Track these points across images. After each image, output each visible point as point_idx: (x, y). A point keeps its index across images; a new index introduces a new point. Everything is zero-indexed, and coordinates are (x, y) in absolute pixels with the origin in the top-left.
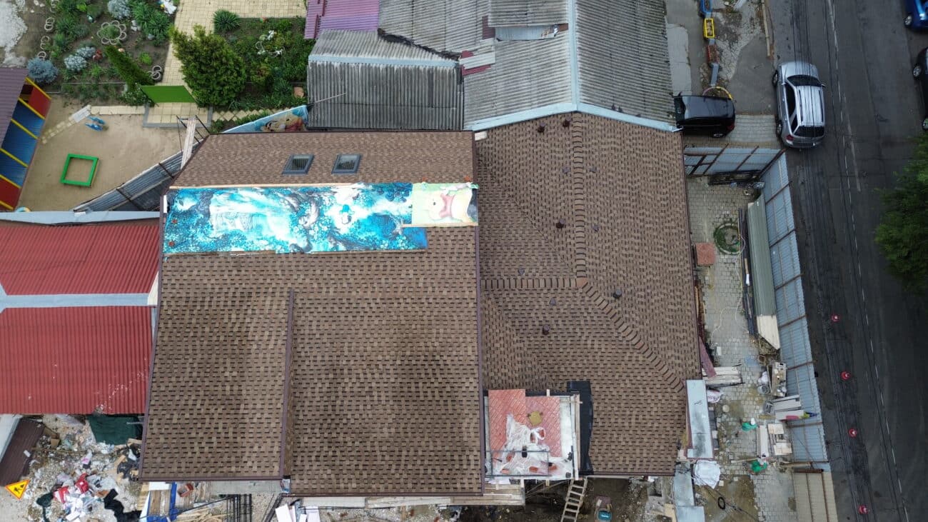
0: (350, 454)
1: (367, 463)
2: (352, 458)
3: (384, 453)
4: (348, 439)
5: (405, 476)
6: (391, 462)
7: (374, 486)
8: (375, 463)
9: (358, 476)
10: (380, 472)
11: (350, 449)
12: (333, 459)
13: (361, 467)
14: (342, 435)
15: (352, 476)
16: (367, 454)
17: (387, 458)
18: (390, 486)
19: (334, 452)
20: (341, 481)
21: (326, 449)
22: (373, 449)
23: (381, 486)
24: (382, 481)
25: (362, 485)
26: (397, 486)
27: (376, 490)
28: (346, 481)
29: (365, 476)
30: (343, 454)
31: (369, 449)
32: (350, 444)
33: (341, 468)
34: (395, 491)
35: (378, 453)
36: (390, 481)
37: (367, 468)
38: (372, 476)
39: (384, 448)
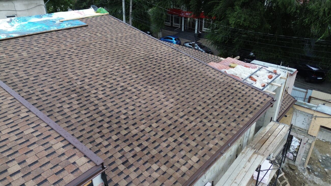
0: (158, 137)
1: (182, 133)
2: (164, 139)
3: (186, 117)
4: (142, 127)
5: (221, 121)
6: (199, 120)
7: (211, 146)
8: (187, 128)
9: (188, 149)
10: (201, 131)
11: (153, 133)
12: (145, 152)
13: (181, 140)
14: (132, 128)
15: (183, 153)
16: (172, 127)
17: (192, 118)
18: (222, 135)
19: (140, 145)
20: (177, 165)
21: (127, 149)
22: (173, 120)
23: (216, 141)
24: (212, 137)
25: (200, 153)
26: (227, 131)
27: (217, 148)
28: (182, 161)
29: (194, 144)
30: (151, 141)
31: (169, 122)
32: (148, 129)
33: (163, 154)
34: (230, 136)
35: (181, 120)
36: (217, 132)
37: (186, 136)
38: (199, 139)
39: (181, 114)
